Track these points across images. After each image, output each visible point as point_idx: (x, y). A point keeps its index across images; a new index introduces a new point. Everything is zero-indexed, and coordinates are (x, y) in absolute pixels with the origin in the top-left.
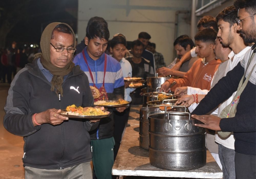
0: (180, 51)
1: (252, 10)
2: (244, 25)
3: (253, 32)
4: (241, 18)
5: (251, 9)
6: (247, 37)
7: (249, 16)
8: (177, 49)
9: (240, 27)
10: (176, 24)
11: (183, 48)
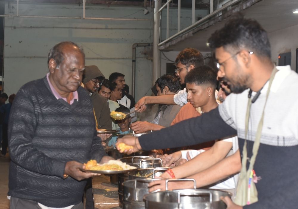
7: (230, 56)
9: (222, 72)
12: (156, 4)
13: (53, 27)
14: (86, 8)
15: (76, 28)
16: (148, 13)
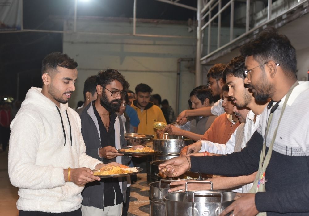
0: (196, 104)
1: (262, 59)
2: (253, 76)
3: (265, 85)
4: (249, 69)
5: (261, 56)
6: (258, 93)
7: (258, 65)
8: (193, 101)
9: (248, 79)
10: (179, 74)
11: (199, 101)
12: (199, 23)
13: (107, 43)
14: (137, 26)
15: (127, 44)
16: (192, 31)
